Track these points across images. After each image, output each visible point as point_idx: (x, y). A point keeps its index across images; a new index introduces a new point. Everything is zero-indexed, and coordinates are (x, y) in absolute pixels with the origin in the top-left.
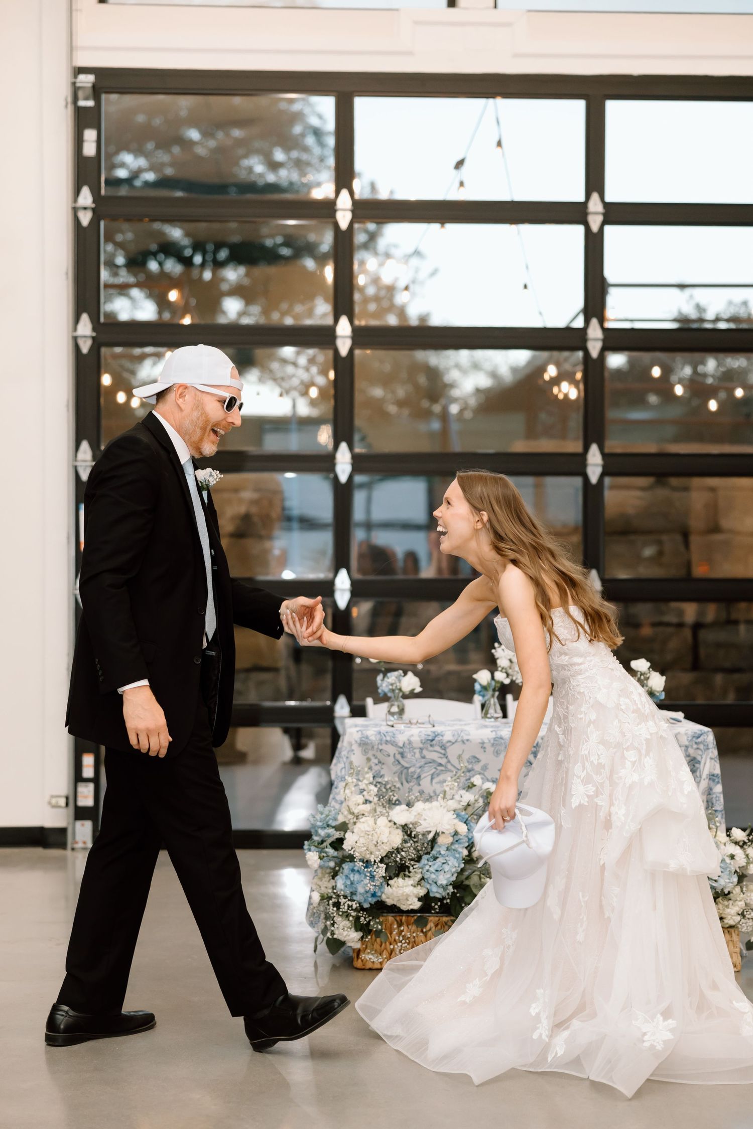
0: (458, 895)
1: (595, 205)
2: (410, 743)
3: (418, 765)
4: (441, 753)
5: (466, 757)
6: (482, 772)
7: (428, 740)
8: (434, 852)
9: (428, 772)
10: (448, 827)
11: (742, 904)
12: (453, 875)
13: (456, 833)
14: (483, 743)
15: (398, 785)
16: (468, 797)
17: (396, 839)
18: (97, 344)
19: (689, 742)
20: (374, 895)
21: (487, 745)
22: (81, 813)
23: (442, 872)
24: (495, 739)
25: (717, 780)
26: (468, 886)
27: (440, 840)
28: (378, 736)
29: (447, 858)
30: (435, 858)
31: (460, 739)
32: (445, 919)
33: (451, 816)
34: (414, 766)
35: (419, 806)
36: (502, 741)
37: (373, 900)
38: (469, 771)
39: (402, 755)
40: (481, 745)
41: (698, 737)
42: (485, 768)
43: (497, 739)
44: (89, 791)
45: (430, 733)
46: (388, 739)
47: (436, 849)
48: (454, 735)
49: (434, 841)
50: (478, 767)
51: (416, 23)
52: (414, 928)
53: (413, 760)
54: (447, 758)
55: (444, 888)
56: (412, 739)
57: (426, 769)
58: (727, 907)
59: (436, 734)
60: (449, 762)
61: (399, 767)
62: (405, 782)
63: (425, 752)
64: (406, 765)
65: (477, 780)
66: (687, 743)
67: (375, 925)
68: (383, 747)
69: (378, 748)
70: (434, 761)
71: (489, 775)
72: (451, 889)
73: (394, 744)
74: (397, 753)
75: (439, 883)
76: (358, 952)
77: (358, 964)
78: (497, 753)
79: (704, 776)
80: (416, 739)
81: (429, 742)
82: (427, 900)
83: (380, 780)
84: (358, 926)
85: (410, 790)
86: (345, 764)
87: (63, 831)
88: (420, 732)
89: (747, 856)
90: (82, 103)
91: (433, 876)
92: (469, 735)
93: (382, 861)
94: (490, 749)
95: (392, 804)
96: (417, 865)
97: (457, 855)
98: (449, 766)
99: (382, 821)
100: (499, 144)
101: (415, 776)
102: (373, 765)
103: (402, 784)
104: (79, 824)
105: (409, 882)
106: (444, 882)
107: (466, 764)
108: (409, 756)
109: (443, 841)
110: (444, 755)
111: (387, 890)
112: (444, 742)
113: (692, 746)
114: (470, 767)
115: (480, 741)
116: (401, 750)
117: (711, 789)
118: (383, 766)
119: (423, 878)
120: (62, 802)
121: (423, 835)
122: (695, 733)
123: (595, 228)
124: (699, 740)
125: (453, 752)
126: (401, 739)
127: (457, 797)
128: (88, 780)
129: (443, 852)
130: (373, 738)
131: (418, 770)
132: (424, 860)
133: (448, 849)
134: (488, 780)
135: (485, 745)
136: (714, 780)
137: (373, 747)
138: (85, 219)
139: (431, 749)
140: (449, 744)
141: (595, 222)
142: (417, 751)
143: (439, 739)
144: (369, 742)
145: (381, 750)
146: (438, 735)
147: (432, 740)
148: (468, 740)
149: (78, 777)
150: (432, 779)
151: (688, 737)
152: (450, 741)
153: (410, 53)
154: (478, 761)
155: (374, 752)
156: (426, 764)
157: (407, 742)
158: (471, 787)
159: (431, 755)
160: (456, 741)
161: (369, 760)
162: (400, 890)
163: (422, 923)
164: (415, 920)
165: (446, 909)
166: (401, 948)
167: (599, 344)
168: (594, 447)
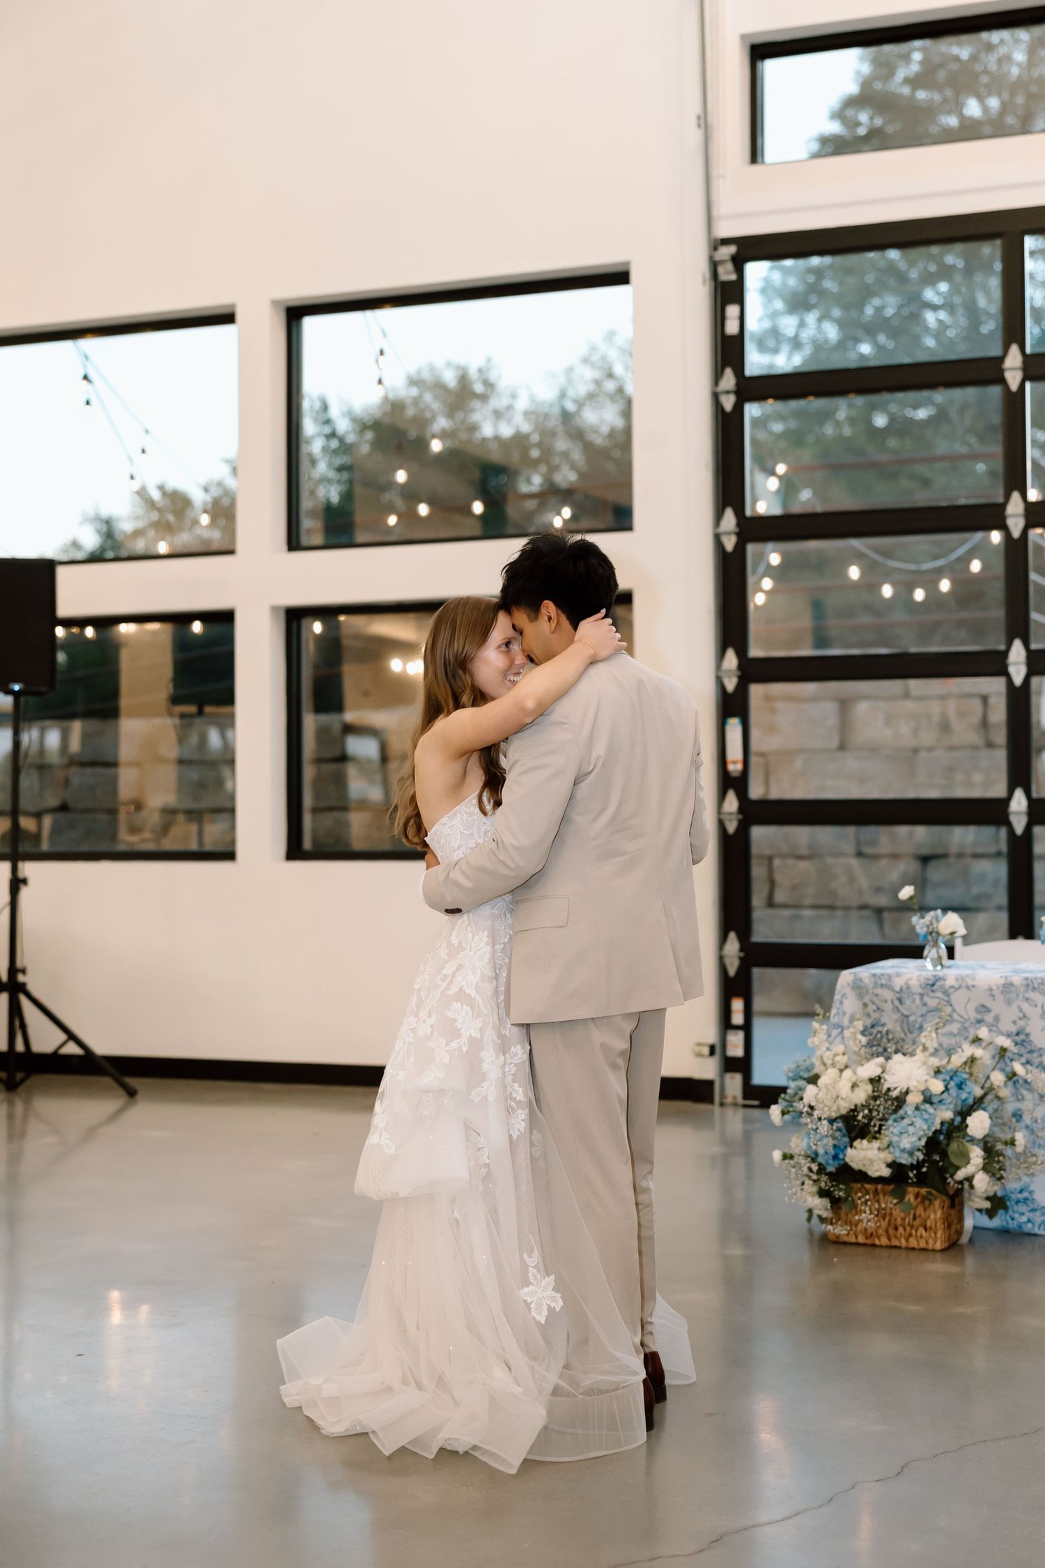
0: (941, 1164)
2: (908, 987)
3: (919, 1013)
4: (945, 1000)
5: (973, 1005)
6: (995, 1024)
7: (928, 985)
8: (901, 1112)
9: (931, 1022)
10: (915, 1083)
12: (920, 1139)
13: (929, 1092)
14: (991, 990)
15: (903, 1036)
16: (972, 1052)
17: (861, 1093)
20: (837, 1158)
21: (996, 993)
22: (731, 1064)
23: (906, 1135)
24: (1004, 986)
26: (944, 1153)
27: (908, 1098)
28: (873, 979)
29: (914, 1119)
30: (903, 1118)
31: (964, 985)
32: (924, 1191)
33: (927, 1072)
34: (914, 1014)
35: (895, 1057)
36: (1013, 989)
37: (837, 1164)
38: (979, 1022)
39: (900, 1000)
40: (989, 992)
42: (997, 1019)
43: (1006, 986)
44: (740, 1040)
45: (931, 977)
46: (884, 982)
47: (904, 1108)
48: (957, 980)
49: (903, 1097)
50: (989, 1018)
52: (883, 1198)
53: (912, 1007)
54: (951, 1005)
55: (911, 1154)
56: (911, 983)
57: (929, 1018)
59: (938, 978)
60: (954, 1010)
61: (899, 1015)
62: (907, 1032)
63: (926, 999)
64: (906, 1013)
65: (983, 1033)
67: (840, 1192)
68: (878, 991)
69: (873, 993)
70: (937, 1009)
72: (923, 1157)
73: (891, 989)
74: (895, 998)
75: (902, 1146)
78: (1009, 1002)
80: (914, 984)
81: (929, 987)
82: (897, 1167)
83: (880, 1028)
84: (822, 1193)
86: (838, 1009)
87: (710, 1084)
88: (920, 976)
91: (896, 1140)
92: (974, 979)
93: (842, 1119)
94: (1000, 998)
96: (885, 1126)
97: (927, 1117)
98: (955, 1016)
99: (850, 1074)
101: (917, 1026)
102: (871, 1012)
103: (905, 1034)
104: (728, 1076)
105: (876, 1144)
106: (908, 1146)
107: (975, 1014)
108: (908, 1002)
109: (914, 1099)
110: (948, 1002)
111: (849, 1151)
112: (947, 987)
114: (979, 1017)
115: (987, 987)
116: (898, 995)
118: (883, 1014)
119: (891, 1142)
120: (709, 1050)
121: (892, 1091)
125: (958, 999)
126: (898, 983)
128: (738, 1028)
129: (910, 1112)
130: (866, 981)
131: (920, 1020)
132: (890, 1122)
133: (917, 1108)
134: (1002, 1034)
135: (994, 992)
137: (867, 991)
138: (728, 403)
139: (932, 995)
140: (951, 990)
142: (917, 997)
143: (940, 984)
144: (863, 985)
145: (877, 995)
146: (940, 979)
147: (933, 985)
148: (973, 986)
149: (727, 1024)
152: (952, 987)
154: (989, 1010)
156: (928, 1012)
157: (905, 986)
159: (933, 1002)
160: (960, 987)
161: (865, 1005)
162: (862, 1154)
163: (900, 1196)
164: (893, 1191)
165: (922, 1181)
166: (866, 1218)
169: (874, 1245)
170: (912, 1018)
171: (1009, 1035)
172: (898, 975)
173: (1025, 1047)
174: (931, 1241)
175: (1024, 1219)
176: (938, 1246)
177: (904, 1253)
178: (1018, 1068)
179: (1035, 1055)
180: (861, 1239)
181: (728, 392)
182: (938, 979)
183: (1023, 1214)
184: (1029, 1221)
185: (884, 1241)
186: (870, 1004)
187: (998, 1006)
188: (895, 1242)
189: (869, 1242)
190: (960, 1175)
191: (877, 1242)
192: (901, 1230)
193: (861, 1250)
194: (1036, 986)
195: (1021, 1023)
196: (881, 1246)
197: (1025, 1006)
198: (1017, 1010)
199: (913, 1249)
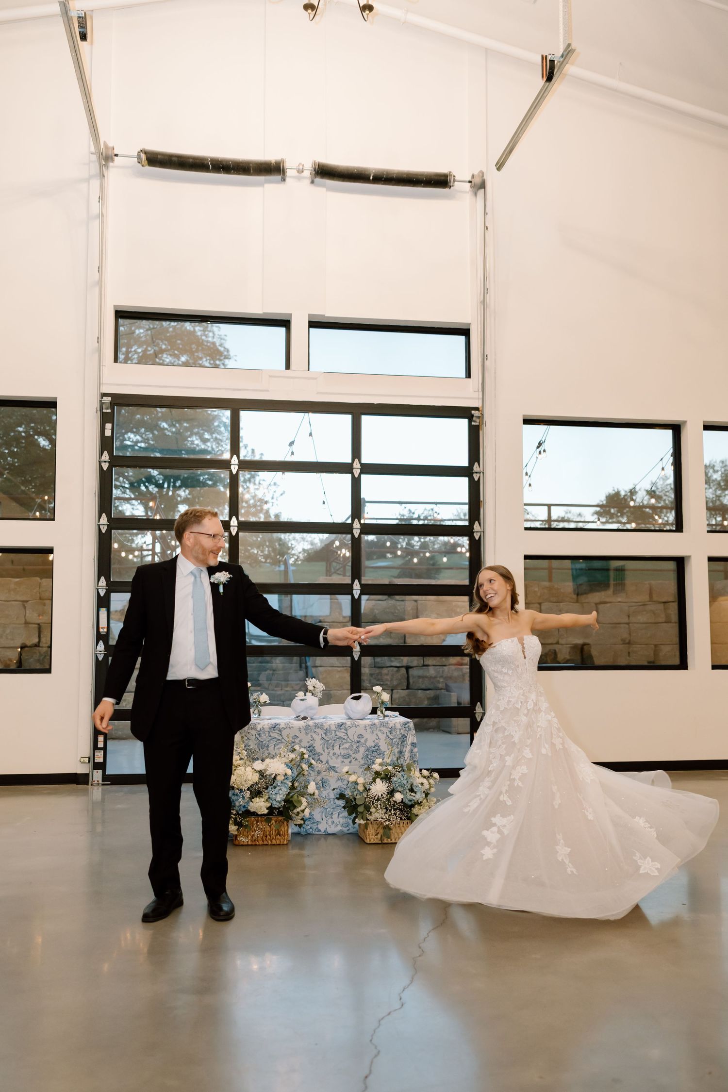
1: (357, 465)
2: (263, 728)
3: (268, 740)
4: (279, 734)
5: (291, 736)
6: (299, 743)
8: (274, 784)
9: (273, 743)
10: (282, 771)
12: (284, 796)
13: (286, 774)
14: (300, 728)
15: (258, 750)
16: (292, 756)
17: (256, 778)
18: (110, 529)
20: (244, 807)
22: (97, 766)
26: (292, 801)
27: (278, 778)
29: (281, 787)
30: (275, 787)
32: (280, 818)
33: (283, 766)
35: (267, 761)
37: (243, 810)
38: (293, 743)
39: (259, 735)
41: (406, 725)
42: (301, 741)
44: (101, 755)
46: (252, 727)
47: (276, 783)
49: (275, 778)
50: (297, 741)
51: (270, 376)
52: (264, 823)
53: (264, 737)
54: (282, 736)
55: (280, 802)
56: (264, 727)
57: (271, 742)
58: (420, 809)
60: (283, 738)
62: (261, 749)
65: (297, 747)
66: (400, 727)
67: (245, 823)
70: (275, 738)
71: (303, 744)
72: (283, 803)
75: (277, 800)
76: (236, 836)
77: (237, 843)
78: (307, 734)
79: (409, 744)
80: (266, 727)
81: (273, 728)
82: (271, 809)
83: (248, 748)
84: (236, 823)
85: (263, 753)
87: (87, 775)
89: (430, 783)
90: (104, 411)
91: (274, 796)
92: (293, 724)
93: (248, 789)
94: (303, 731)
95: (254, 759)
96: (266, 791)
97: (286, 786)
98: (283, 740)
99: (249, 769)
100: (311, 435)
101: (266, 746)
104: (95, 771)
105: (263, 800)
106: (280, 800)
107: (292, 739)
109: (280, 778)
110: (281, 734)
111: (251, 804)
112: (281, 728)
113: (403, 728)
117: (412, 750)
119: (269, 798)
120: (87, 760)
121: (269, 776)
122: (405, 722)
123: (357, 475)
124: (406, 726)
125: (285, 733)
126: (259, 727)
127: (287, 756)
128: (100, 749)
129: (279, 784)
131: (268, 743)
132: (270, 789)
133: (282, 783)
134: (302, 747)
136: (414, 746)
138: (105, 466)
139: (274, 732)
140: (283, 729)
141: (357, 472)
142: (267, 733)
143: (278, 727)
145: (249, 733)
146: (278, 724)
147: (275, 727)
148: (292, 727)
149: (95, 747)
150: (274, 747)
151: (402, 724)
153: (268, 391)
154: (298, 737)
155: (246, 734)
156: (271, 739)
158: (293, 750)
159: (275, 735)
161: (242, 737)
162: (258, 804)
163: (268, 821)
164: (265, 819)
165: (280, 813)
166: (258, 834)
167: (359, 531)
168: (356, 581)
169: (256, 845)
170: (264, 742)
171: (305, 748)
172: (259, 724)
173: (312, 753)
174: (282, 840)
175: (309, 827)
176: (285, 842)
177: (269, 848)
178: (313, 762)
179: (317, 755)
180: (250, 843)
181: (105, 462)
182: (276, 725)
183: (308, 825)
184: (311, 828)
185: (261, 843)
186: (245, 737)
187: (302, 736)
188: (265, 843)
189: (253, 843)
190: (299, 810)
191: (257, 843)
192: (268, 837)
193: (250, 847)
194: (319, 726)
195: (312, 742)
196: (259, 845)
197: (314, 735)
198: (310, 737)
199: (274, 845)
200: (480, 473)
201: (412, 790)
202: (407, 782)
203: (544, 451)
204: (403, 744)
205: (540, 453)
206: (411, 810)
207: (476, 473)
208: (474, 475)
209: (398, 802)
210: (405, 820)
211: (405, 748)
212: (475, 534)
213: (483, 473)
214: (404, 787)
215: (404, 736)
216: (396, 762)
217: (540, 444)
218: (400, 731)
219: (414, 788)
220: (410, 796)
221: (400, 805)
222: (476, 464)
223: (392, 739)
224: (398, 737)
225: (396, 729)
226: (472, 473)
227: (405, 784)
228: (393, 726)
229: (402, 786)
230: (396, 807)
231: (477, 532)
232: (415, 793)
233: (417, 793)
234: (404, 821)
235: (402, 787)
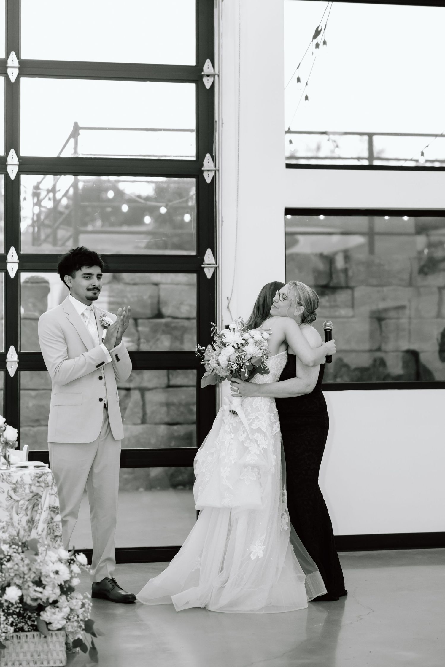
1: (13, 61)
11: (67, 610)
19: (32, 481)
25: (57, 511)
41: (40, 477)
58: (54, 613)
66: (30, 482)
79: (45, 509)
89: (71, 572)
113: (35, 484)
117: (52, 519)
122: (37, 474)
123: (13, 79)
124: (41, 479)
136: (54, 512)
141: (13, 74)
151: (32, 477)
167: (16, 169)
168: (12, 250)
200: (214, 76)
201: (39, 583)
202: (30, 569)
203: (325, 43)
204: (36, 508)
205: (317, 46)
206: (39, 615)
207: (208, 76)
208: (205, 80)
209: (14, 602)
210: (29, 631)
211: (38, 515)
212: (205, 174)
213: (219, 76)
214: (24, 578)
215: (37, 496)
216: (17, 538)
217: (317, 33)
218: (30, 488)
219: (42, 579)
220: (33, 592)
221: (17, 607)
222: (208, 61)
223: (18, 501)
224: (27, 498)
225: (23, 485)
226: (202, 77)
227: (26, 572)
228: (19, 479)
229: (22, 576)
230: (11, 611)
231: (208, 171)
232: (44, 588)
233: (46, 587)
234: (28, 634)
235: (20, 577)
